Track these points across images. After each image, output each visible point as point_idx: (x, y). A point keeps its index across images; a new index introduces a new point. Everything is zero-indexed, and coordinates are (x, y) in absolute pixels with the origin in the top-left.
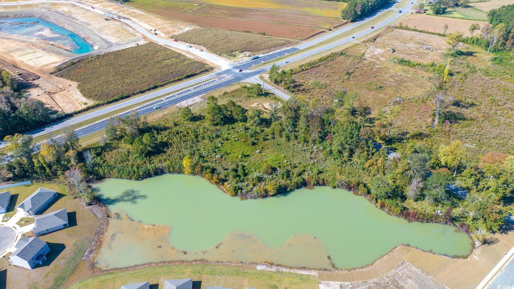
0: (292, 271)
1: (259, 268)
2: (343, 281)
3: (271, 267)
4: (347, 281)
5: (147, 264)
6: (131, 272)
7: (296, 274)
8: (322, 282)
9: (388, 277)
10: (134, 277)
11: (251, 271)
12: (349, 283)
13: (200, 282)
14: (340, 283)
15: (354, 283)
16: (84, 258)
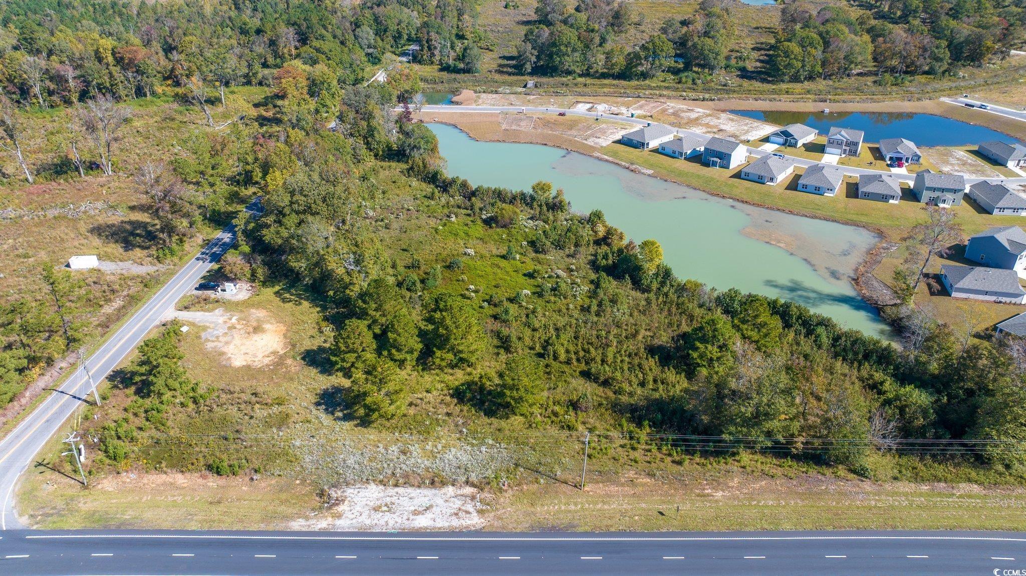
10: (818, 205)
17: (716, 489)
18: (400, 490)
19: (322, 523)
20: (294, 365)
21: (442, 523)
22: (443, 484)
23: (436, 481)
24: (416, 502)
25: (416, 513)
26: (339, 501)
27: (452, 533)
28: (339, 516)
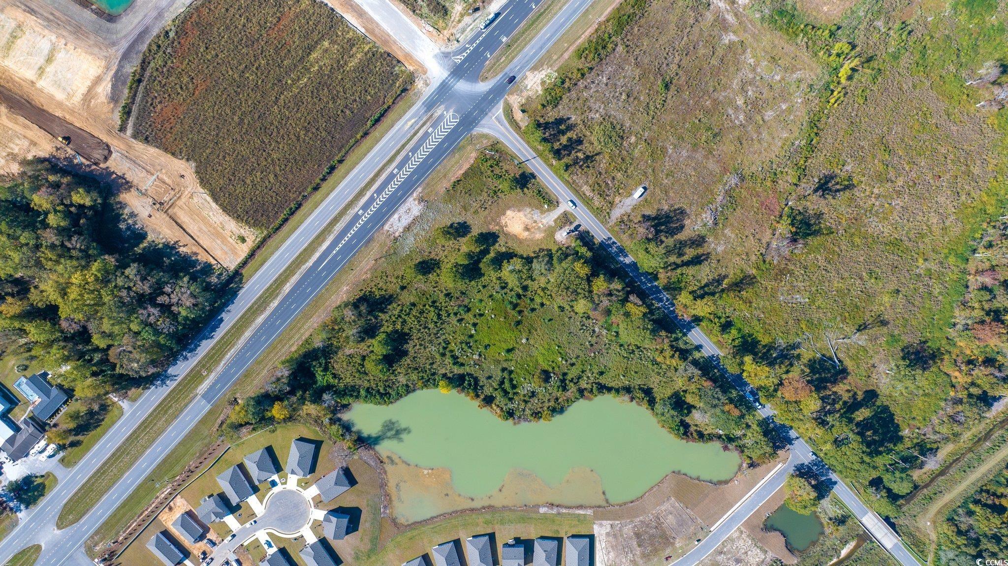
0: (571, 511)
1: (542, 510)
2: (614, 520)
3: (552, 509)
4: (618, 520)
5: (442, 515)
6: (432, 526)
7: (574, 514)
8: (596, 522)
9: (652, 514)
11: (534, 516)
12: (619, 522)
13: (494, 533)
14: (611, 522)
15: (623, 522)
16: (382, 516)
17: (347, 290)
18: (411, 219)
19: (415, 195)
20: (494, 228)
21: (392, 220)
22: (404, 231)
23: (408, 229)
24: (404, 220)
25: (400, 217)
26: (419, 203)
27: (387, 220)
28: (414, 200)
